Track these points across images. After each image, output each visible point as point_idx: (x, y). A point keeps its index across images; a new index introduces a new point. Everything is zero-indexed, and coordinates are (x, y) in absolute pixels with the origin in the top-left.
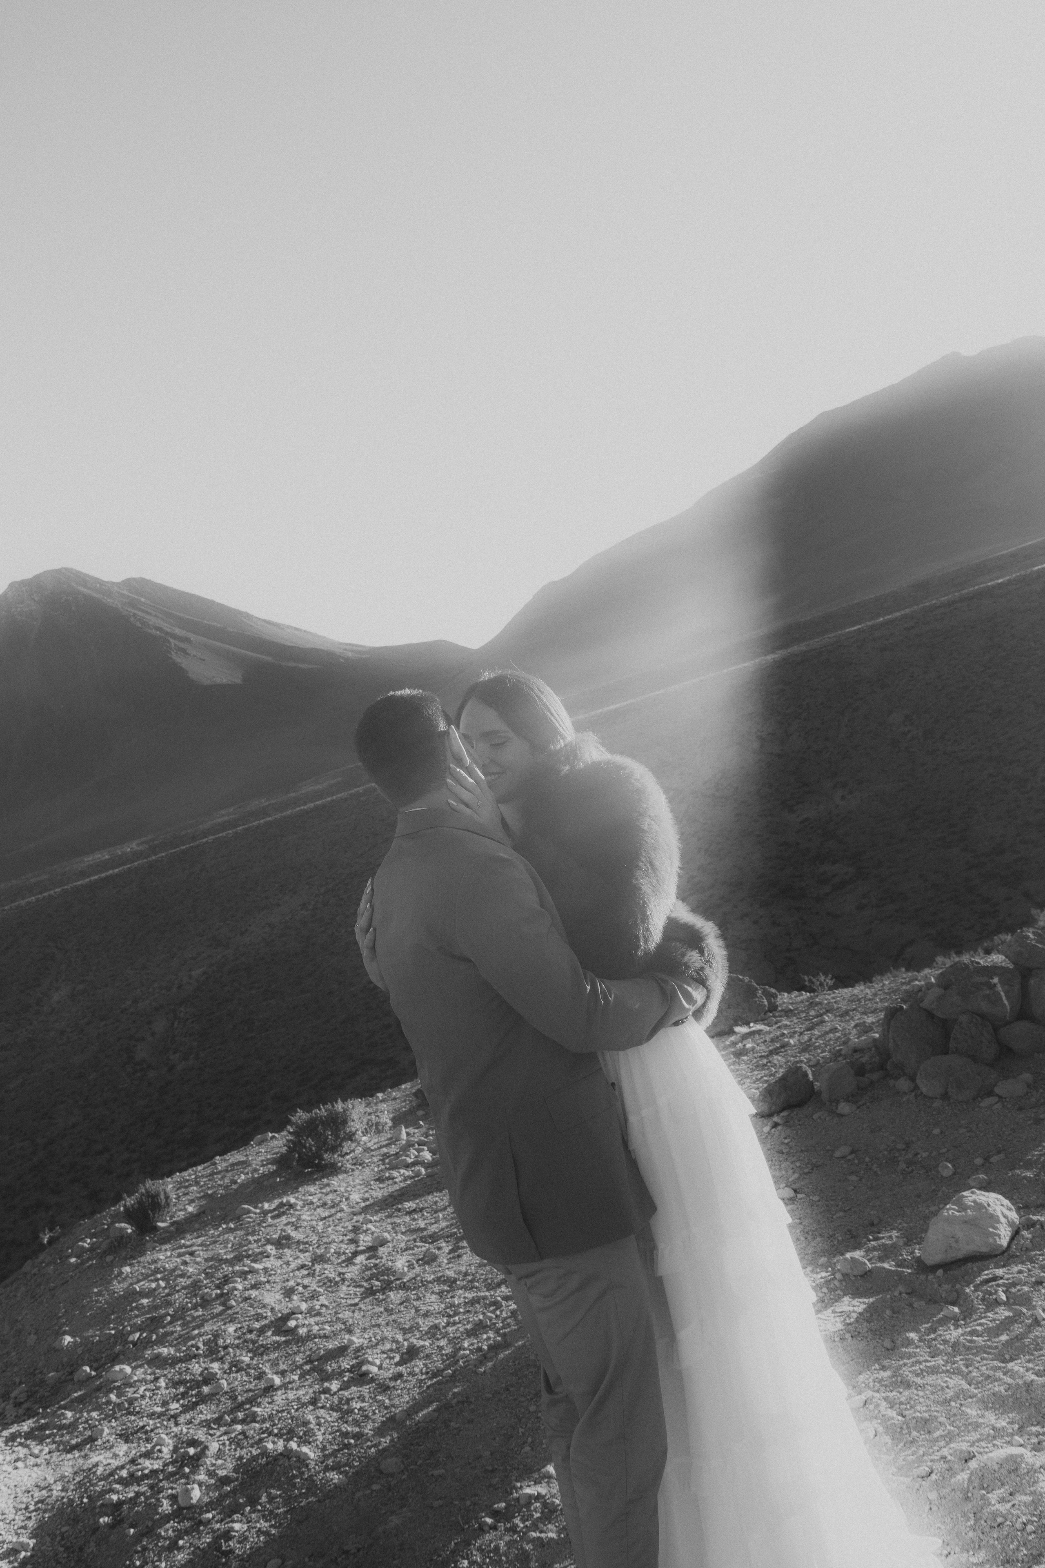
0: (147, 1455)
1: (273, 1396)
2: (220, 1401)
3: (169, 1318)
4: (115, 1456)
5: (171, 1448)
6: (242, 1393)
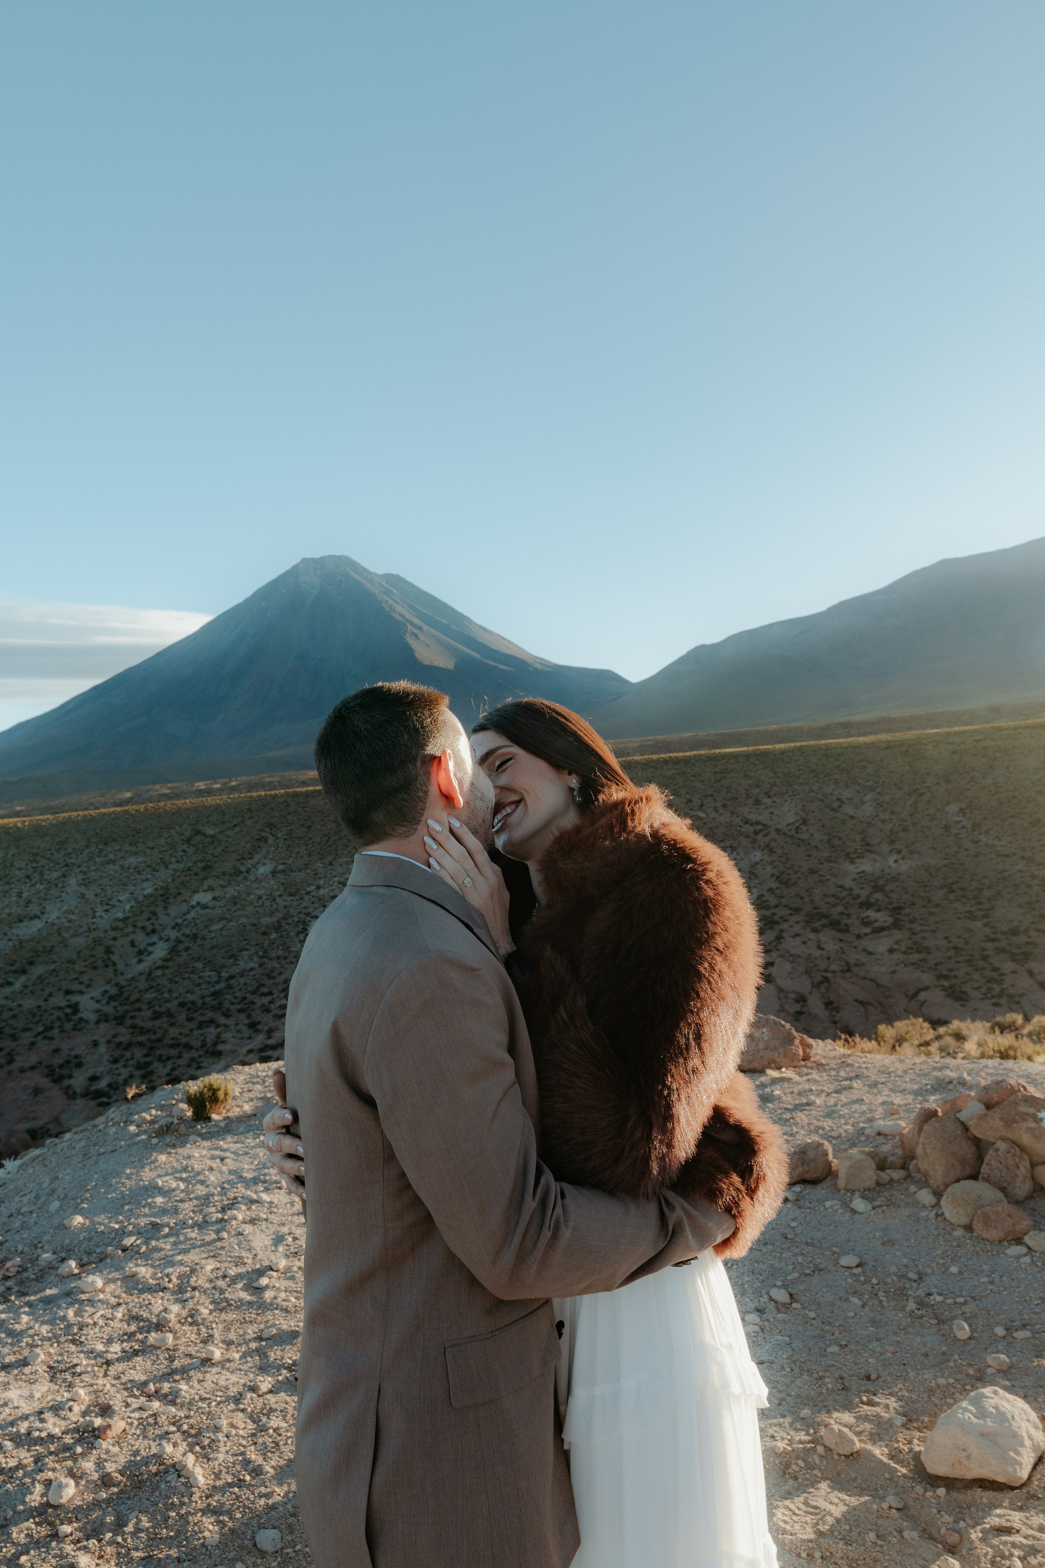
0: (56, 1409)
1: (206, 1372)
2: (158, 1358)
3: (167, 1230)
4: (32, 1396)
5: (83, 1408)
6: (182, 1356)
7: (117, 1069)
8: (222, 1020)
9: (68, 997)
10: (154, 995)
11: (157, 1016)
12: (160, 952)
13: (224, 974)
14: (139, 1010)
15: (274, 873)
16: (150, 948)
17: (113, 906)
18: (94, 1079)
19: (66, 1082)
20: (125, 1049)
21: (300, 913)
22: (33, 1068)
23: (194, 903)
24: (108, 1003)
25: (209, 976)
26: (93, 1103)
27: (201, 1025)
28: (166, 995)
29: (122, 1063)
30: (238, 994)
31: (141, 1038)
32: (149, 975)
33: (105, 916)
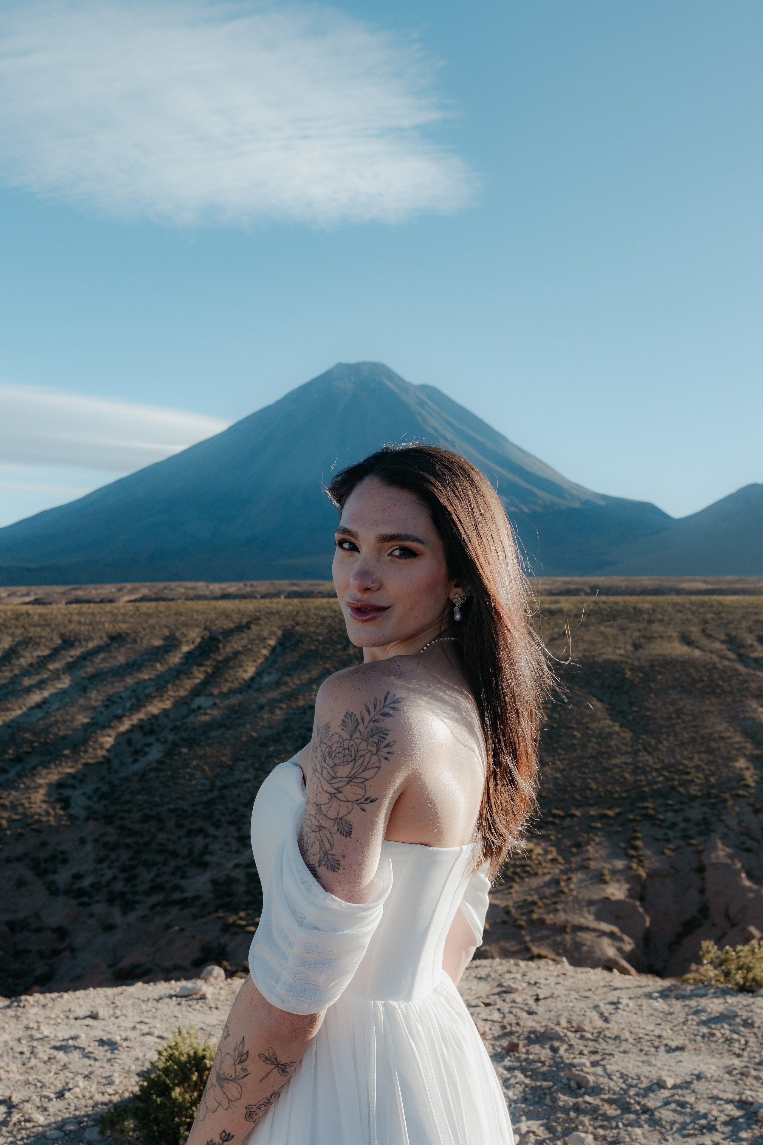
7: (102, 869)
8: (212, 831)
9: (60, 791)
10: (146, 797)
11: (146, 819)
12: (155, 753)
13: (218, 783)
14: (129, 811)
15: (278, 684)
16: (146, 749)
17: (114, 702)
18: (78, 877)
19: (50, 877)
20: (112, 849)
21: (301, 727)
22: (18, 859)
23: (194, 706)
24: (99, 801)
25: (203, 784)
26: (74, 902)
27: (190, 833)
28: (157, 799)
29: (106, 864)
30: (231, 805)
31: (128, 840)
32: (143, 776)
33: (105, 712)
